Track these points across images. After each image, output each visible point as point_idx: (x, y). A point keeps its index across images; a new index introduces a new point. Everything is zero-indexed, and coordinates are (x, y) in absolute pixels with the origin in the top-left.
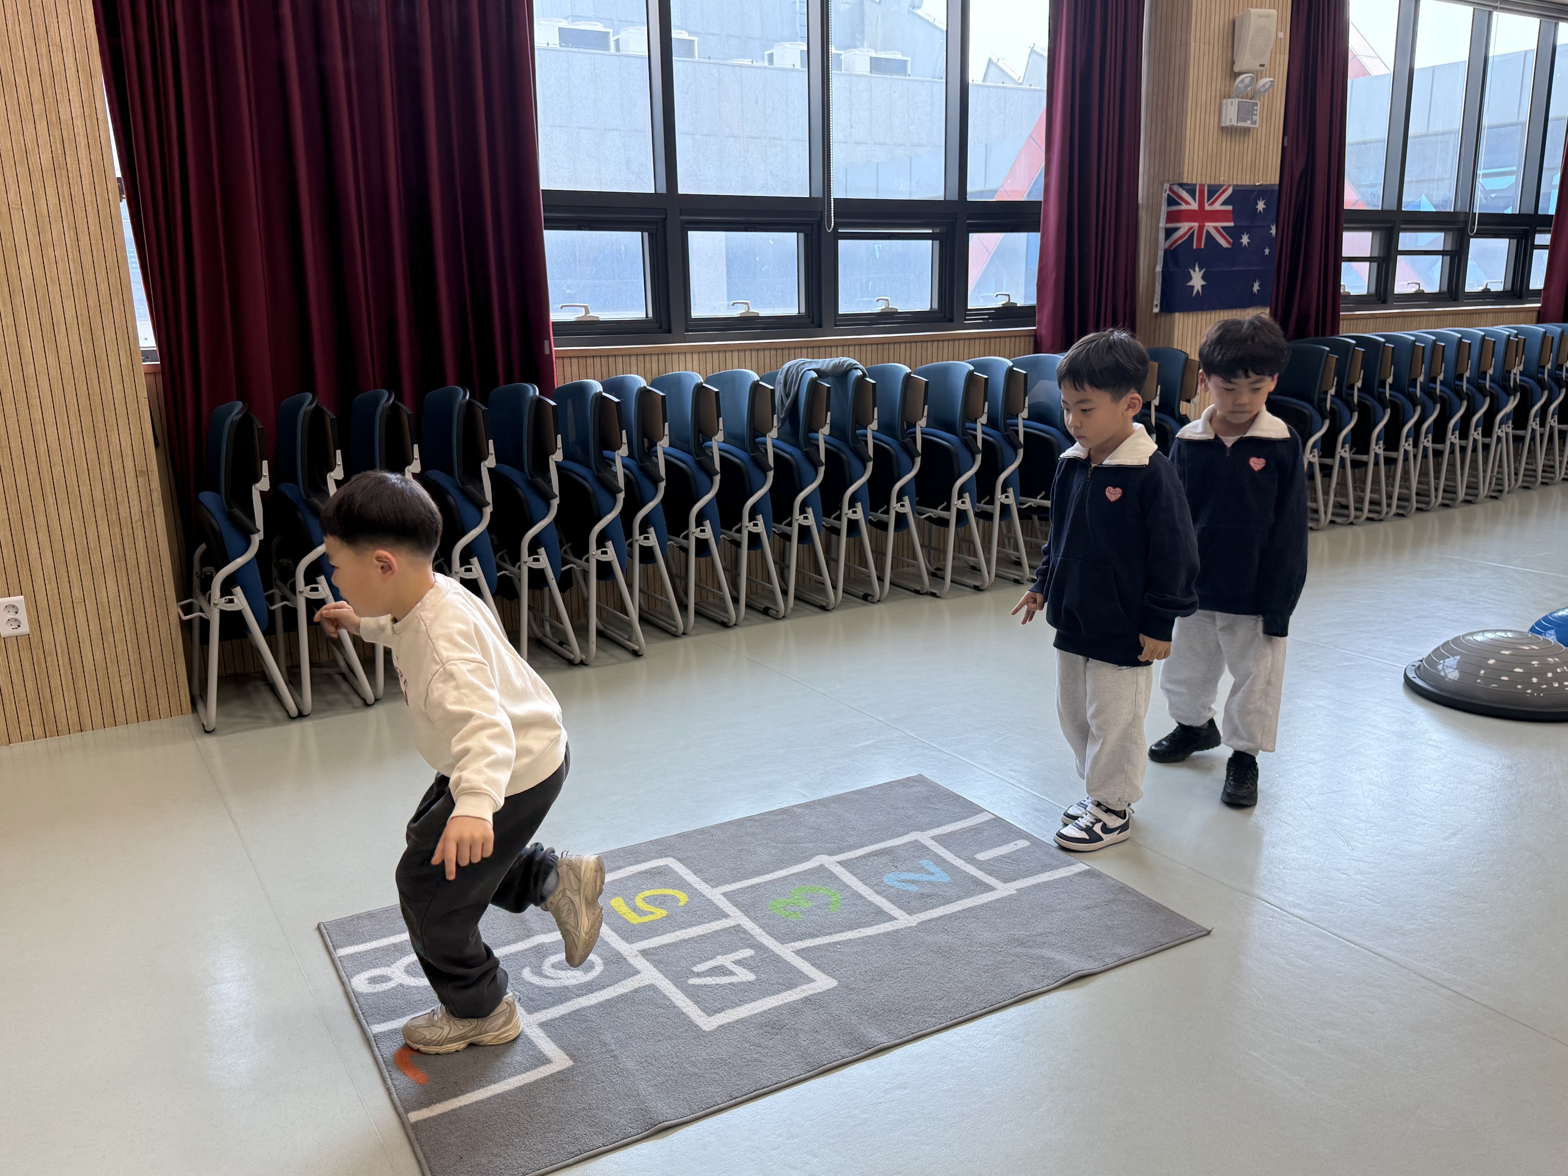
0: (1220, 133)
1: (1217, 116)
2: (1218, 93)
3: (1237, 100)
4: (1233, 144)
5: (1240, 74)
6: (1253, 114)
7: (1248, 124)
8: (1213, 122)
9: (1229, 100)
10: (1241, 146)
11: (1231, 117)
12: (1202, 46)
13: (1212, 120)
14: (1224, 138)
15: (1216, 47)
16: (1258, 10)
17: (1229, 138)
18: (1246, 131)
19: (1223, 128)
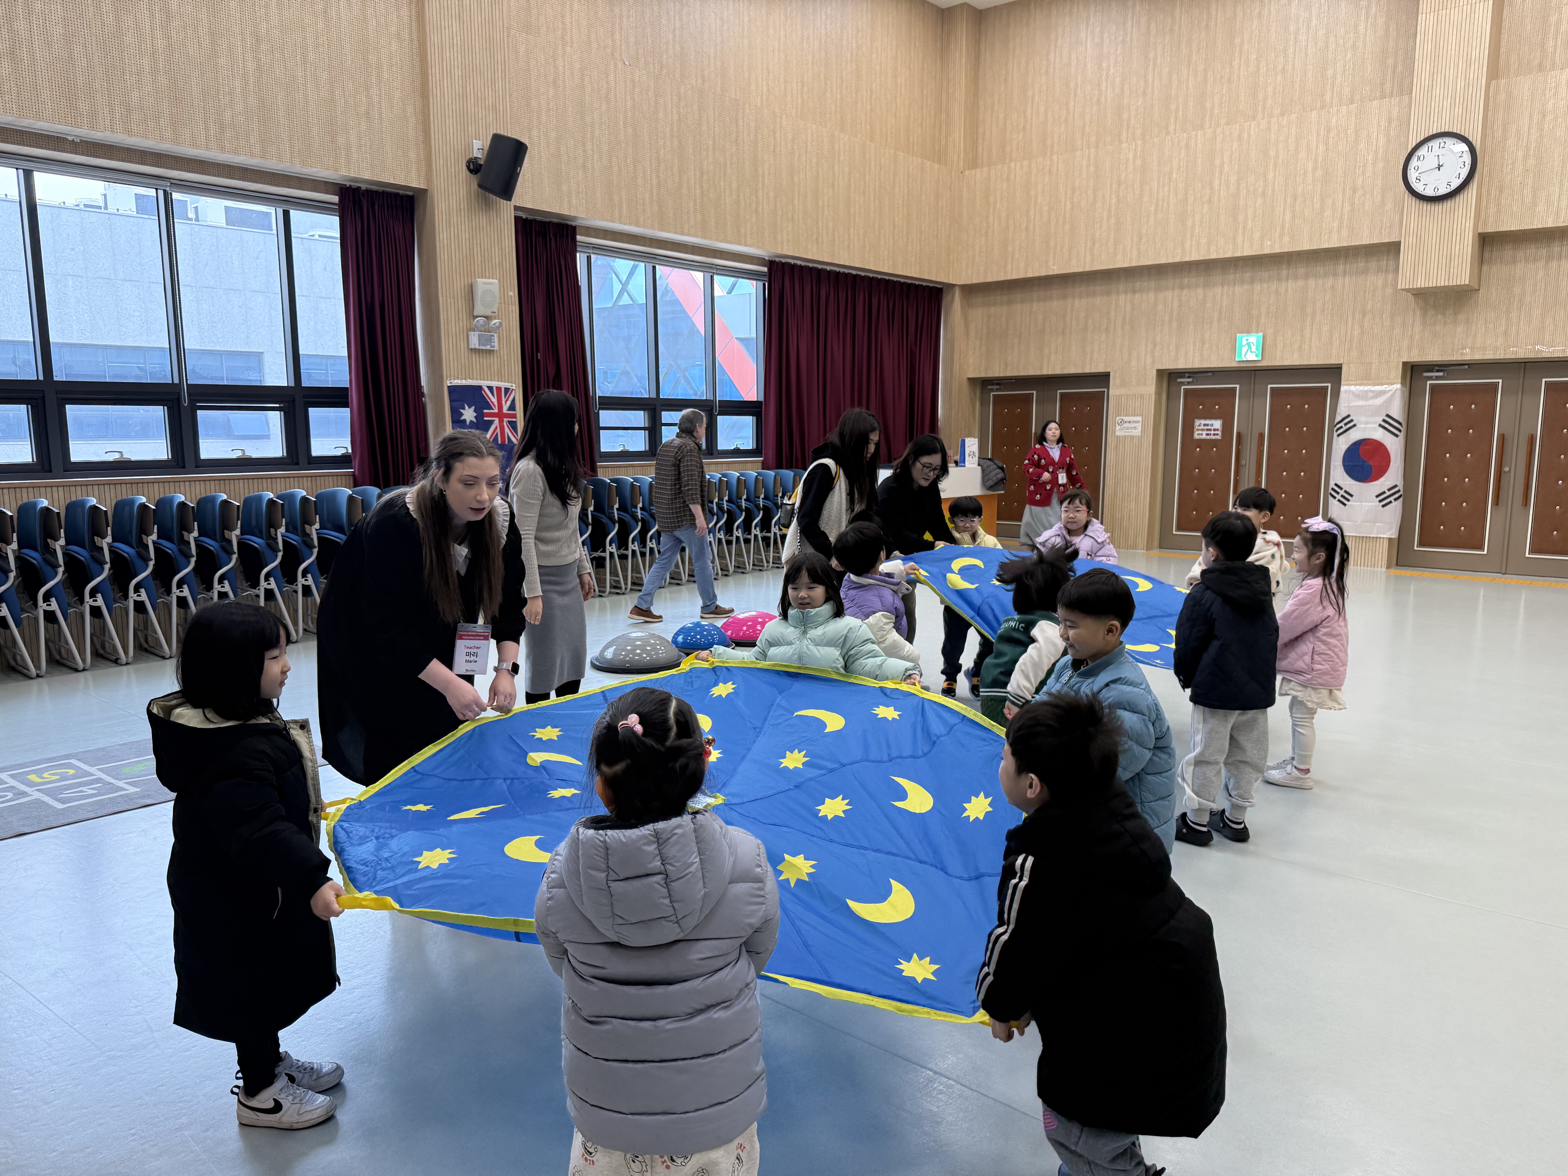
0: (470, 352)
1: (466, 342)
2: (465, 328)
3: (478, 333)
4: (481, 359)
5: (477, 317)
6: (491, 342)
7: (488, 347)
8: (463, 345)
9: (472, 333)
10: (488, 361)
11: (474, 342)
12: (448, 299)
13: (462, 344)
14: (474, 355)
15: (460, 301)
16: (484, 280)
17: (477, 355)
18: (491, 352)
19: (471, 349)
